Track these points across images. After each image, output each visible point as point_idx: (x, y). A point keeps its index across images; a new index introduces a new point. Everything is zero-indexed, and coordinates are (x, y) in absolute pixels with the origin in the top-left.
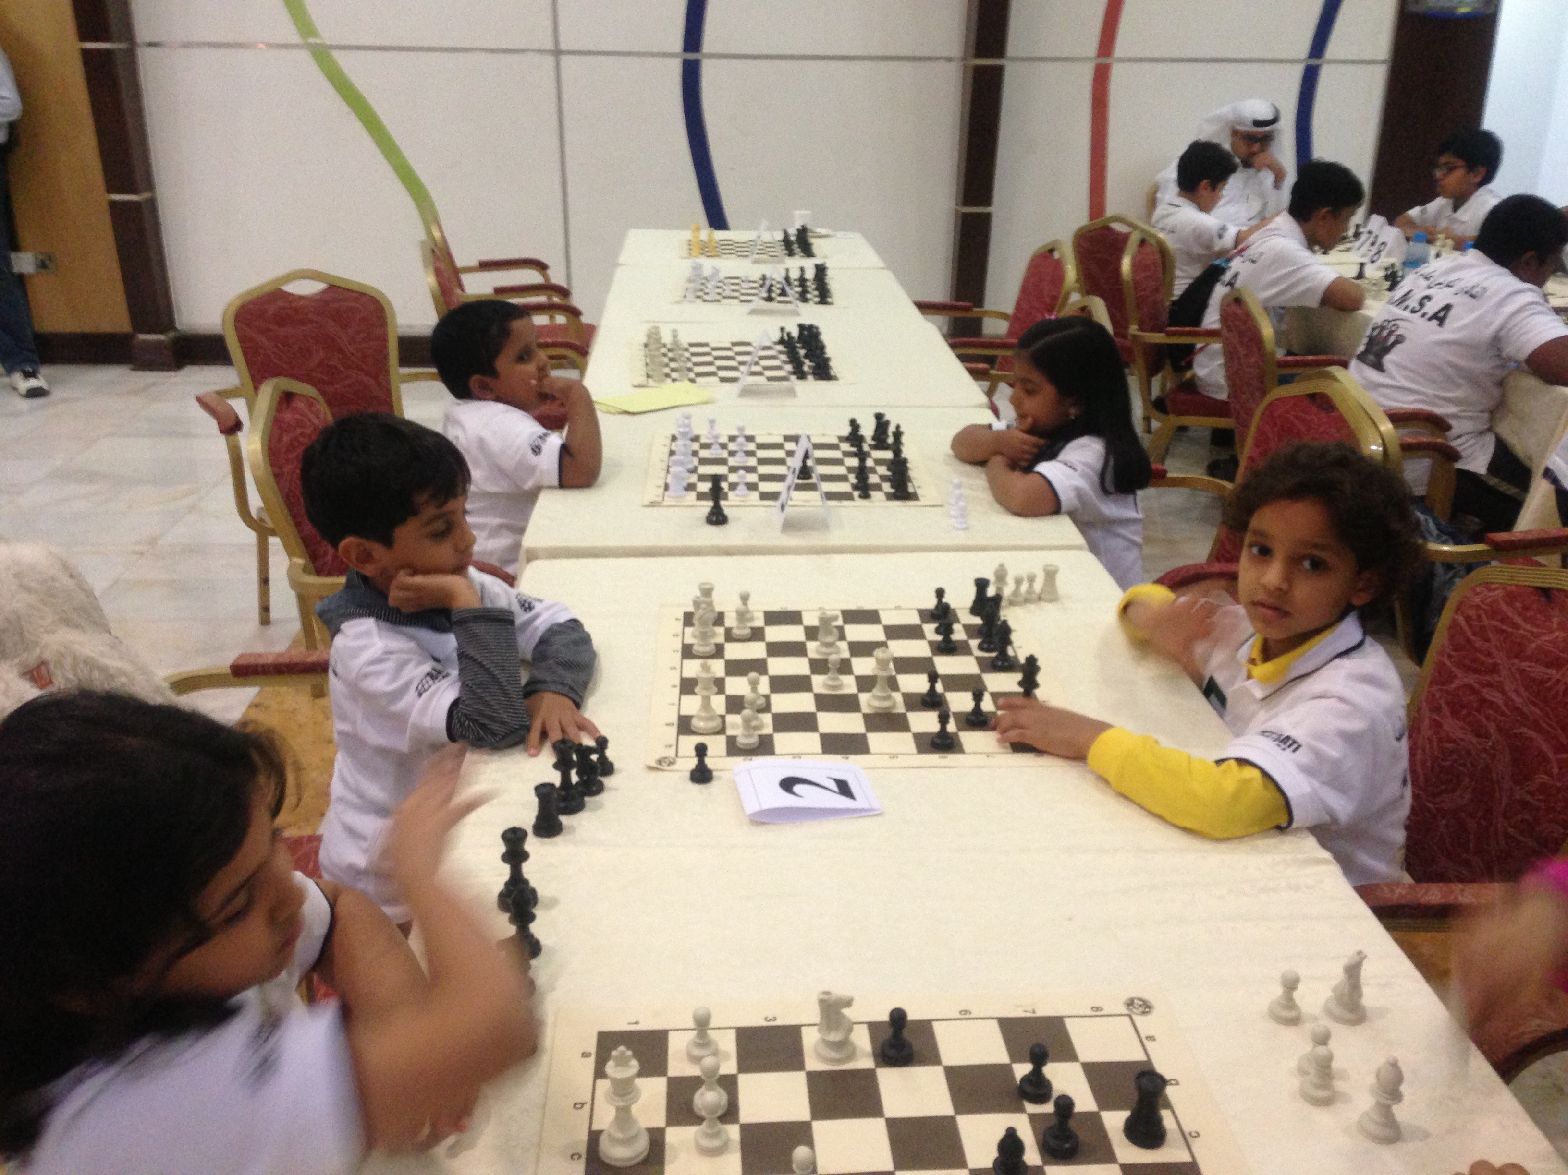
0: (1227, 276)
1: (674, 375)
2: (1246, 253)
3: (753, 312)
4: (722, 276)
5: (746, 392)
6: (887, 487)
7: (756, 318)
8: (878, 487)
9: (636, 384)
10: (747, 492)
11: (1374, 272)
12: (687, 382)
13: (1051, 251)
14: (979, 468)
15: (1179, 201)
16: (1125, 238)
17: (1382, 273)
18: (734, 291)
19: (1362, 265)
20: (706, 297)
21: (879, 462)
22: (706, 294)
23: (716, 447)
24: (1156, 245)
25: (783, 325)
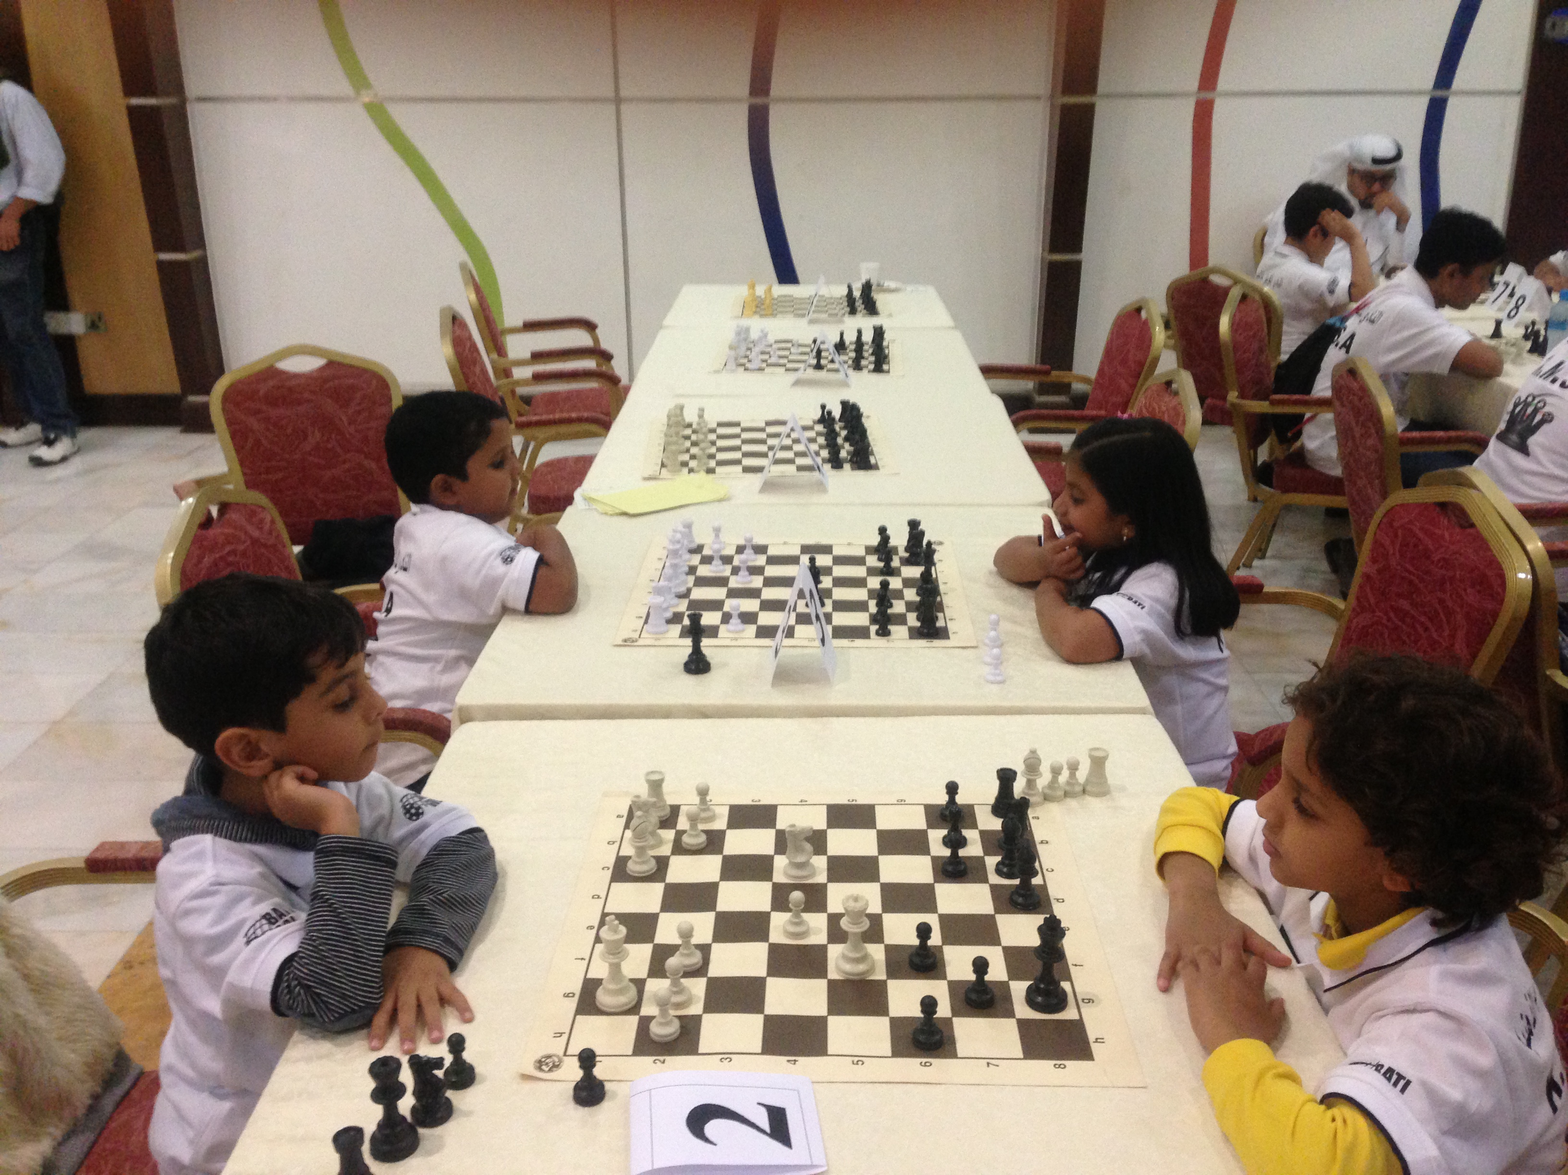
0: (1343, 337)
1: (693, 464)
2: (1364, 312)
3: (797, 383)
4: (771, 339)
5: (769, 487)
6: (912, 619)
7: (799, 391)
8: (901, 620)
9: (647, 476)
10: (741, 626)
11: (1512, 331)
12: (703, 474)
13: (1139, 310)
14: (1029, 593)
15: (1287, 250)
16: (1226, 291)
17: (1522, 331)
18: (781, 357)
19: (1498, 323)
20: (748, 365)
21: (907, 583)
22: (750, 361)
23: (717, 562)
24: (1261, 301)
25: (825, 401)
